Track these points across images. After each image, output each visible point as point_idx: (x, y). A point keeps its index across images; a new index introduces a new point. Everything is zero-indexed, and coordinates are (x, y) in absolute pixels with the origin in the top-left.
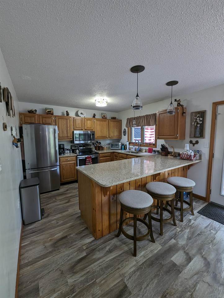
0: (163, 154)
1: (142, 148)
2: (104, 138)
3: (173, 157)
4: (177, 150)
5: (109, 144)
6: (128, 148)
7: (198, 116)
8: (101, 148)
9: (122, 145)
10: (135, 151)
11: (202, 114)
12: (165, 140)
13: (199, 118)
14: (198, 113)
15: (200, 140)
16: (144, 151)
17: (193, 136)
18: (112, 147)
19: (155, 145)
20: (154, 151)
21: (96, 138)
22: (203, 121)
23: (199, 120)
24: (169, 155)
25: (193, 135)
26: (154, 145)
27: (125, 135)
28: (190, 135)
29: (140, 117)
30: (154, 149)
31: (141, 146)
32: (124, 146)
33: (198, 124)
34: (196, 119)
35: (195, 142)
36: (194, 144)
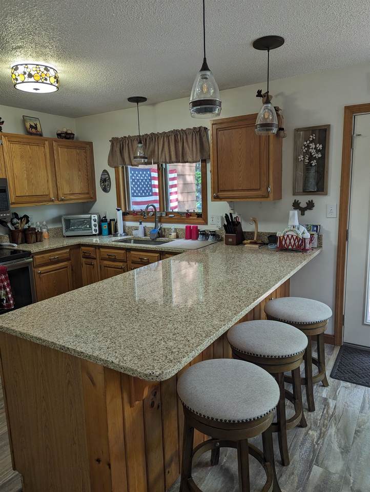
0: (230, 240)
1: (165, 226)
2: (41, 200)
3: (257, 246)
4: (265, 228)
5: (57, 220)
6: (120, 230)
7: (313, 139)
8: (34, 236)
9: (102, 220)
10: (145, 235)
11: (321, 134)
12: (230, 203)
13: (316, 145)
14: (313, 130)
15: (317, 200)
16: (174, 234)
17: (301, 190)
18: (68, 228)
19: (202, 216)
20: (203, 234)
21: (13, 203)
22: (324, 152)
23: (316, 148)
24: (245, 241)
25: (301, 188)
26: (199, 215)
27: (106, 190)
28: (294, 188)
29: (154, 137)
30: (201, 228)
31: (160, 220)
32: (109, 225)
33: (311, 158)
34: (308, 147)
35: (306, 205)
36: (303, 211)
